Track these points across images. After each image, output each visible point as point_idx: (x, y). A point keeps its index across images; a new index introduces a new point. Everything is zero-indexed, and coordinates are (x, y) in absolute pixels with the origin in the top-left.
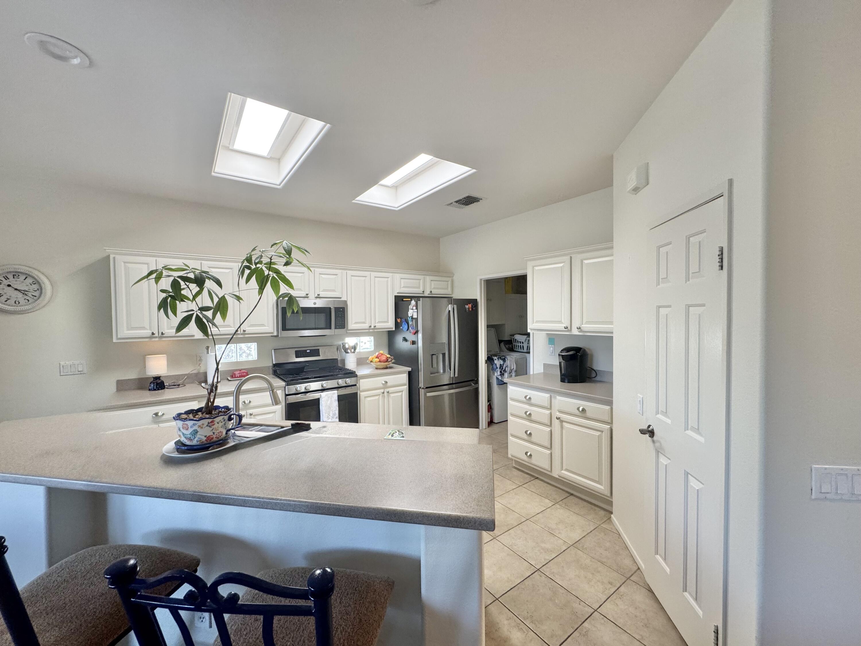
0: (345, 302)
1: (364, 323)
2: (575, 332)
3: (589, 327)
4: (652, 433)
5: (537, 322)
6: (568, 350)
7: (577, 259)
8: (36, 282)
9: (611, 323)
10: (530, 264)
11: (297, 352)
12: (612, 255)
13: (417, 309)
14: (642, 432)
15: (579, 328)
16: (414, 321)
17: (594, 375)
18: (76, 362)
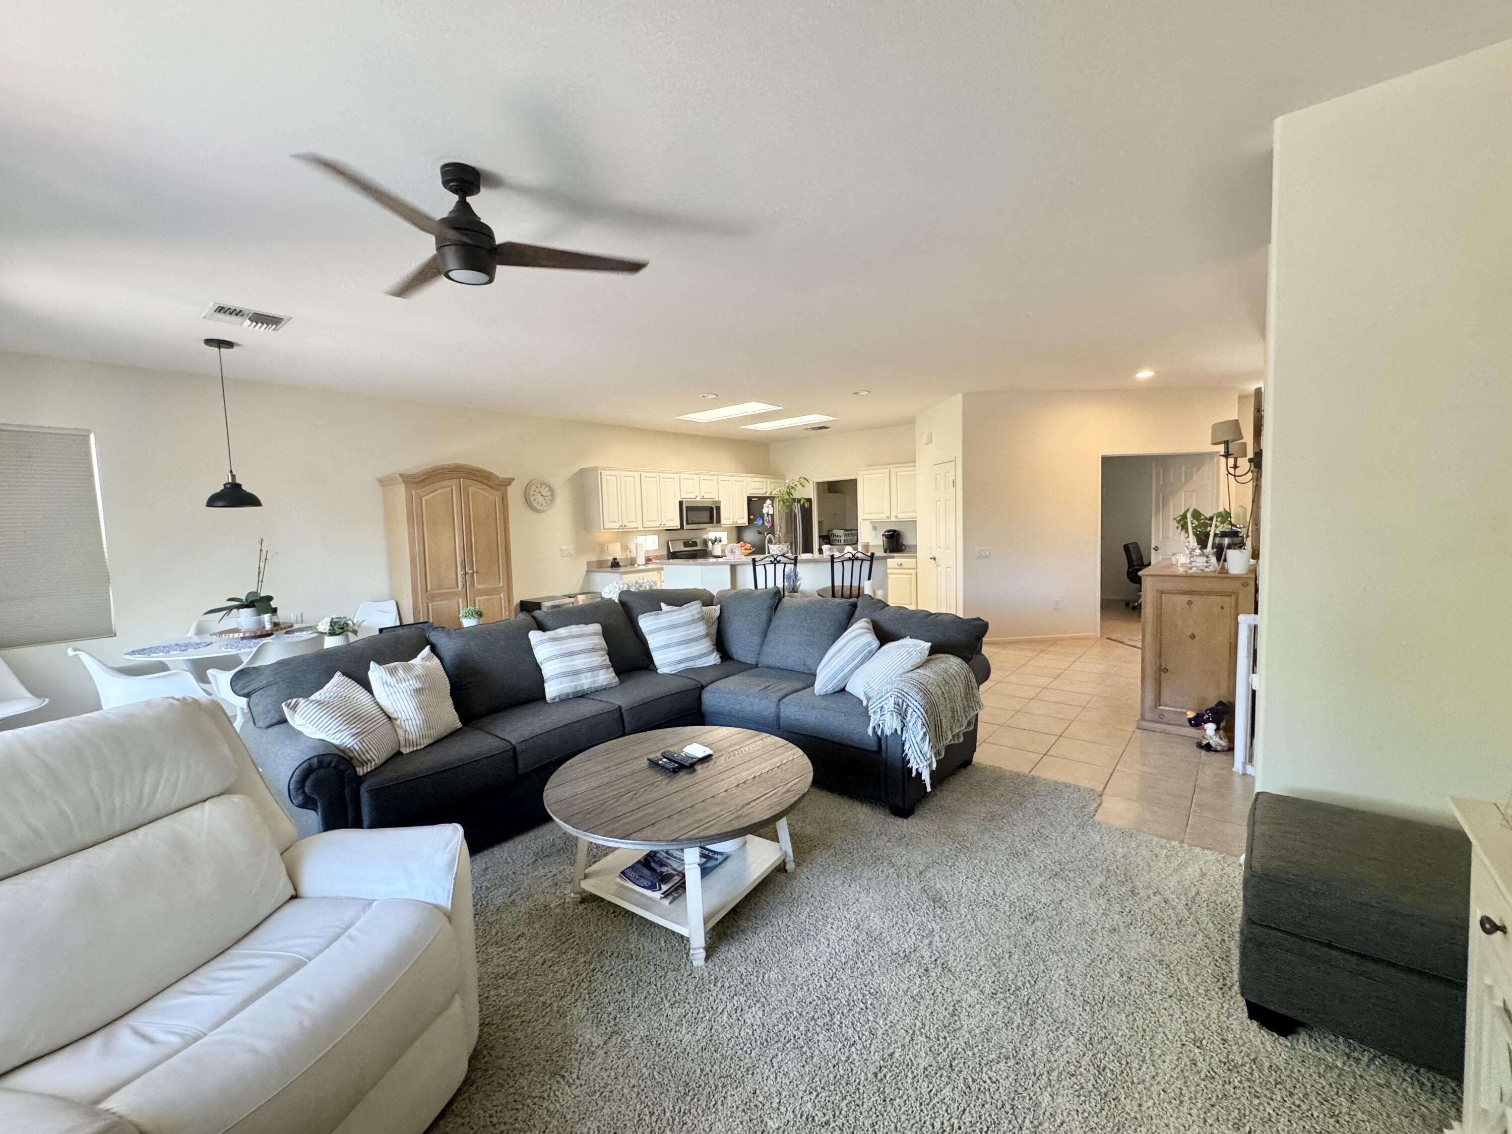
0: (719, 502)
1: (729, 519)
2: (893, 519)
3: (903, 516)
4: (934, 559)
5: (868, 514)
6: (889, 531)
7: (894, 471)
8: (551, 490)
9: (916, 512)
10: (861, 473)
11: (684, 543)
12: (915, 471)
13: (773, 506)
14: (931, 558)
15: (896, 517)
16: (770, 517)
17: (904, 548)
18: (568, 547)
